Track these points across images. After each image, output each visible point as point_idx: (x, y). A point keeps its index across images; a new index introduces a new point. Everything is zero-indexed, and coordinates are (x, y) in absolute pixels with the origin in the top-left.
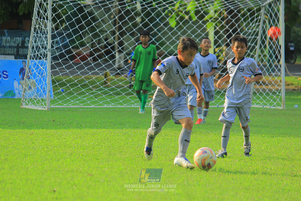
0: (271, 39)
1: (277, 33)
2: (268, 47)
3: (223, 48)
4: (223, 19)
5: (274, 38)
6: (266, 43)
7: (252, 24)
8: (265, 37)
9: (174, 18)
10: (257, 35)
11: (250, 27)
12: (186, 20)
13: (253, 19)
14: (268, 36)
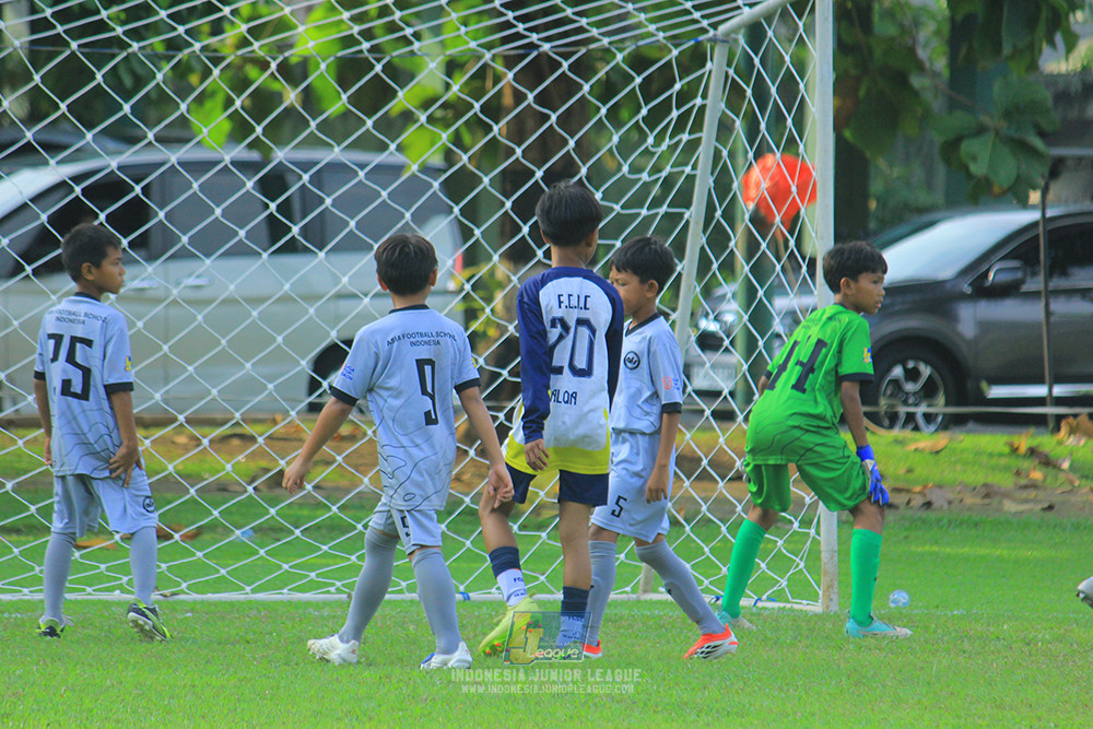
0: (760, 221)
1: (794, 189)
2: (744, 268)
3: (492, 272)
4: (494, 110)
5: (778, 219)
6: (732, 244)
7: (659, 139)
8: (729, 215)
9: (220, 98)
10: (684, 199)
11: (648, 153)
12: (290, 111)
13: (664, 109)
14: (746, 208)
